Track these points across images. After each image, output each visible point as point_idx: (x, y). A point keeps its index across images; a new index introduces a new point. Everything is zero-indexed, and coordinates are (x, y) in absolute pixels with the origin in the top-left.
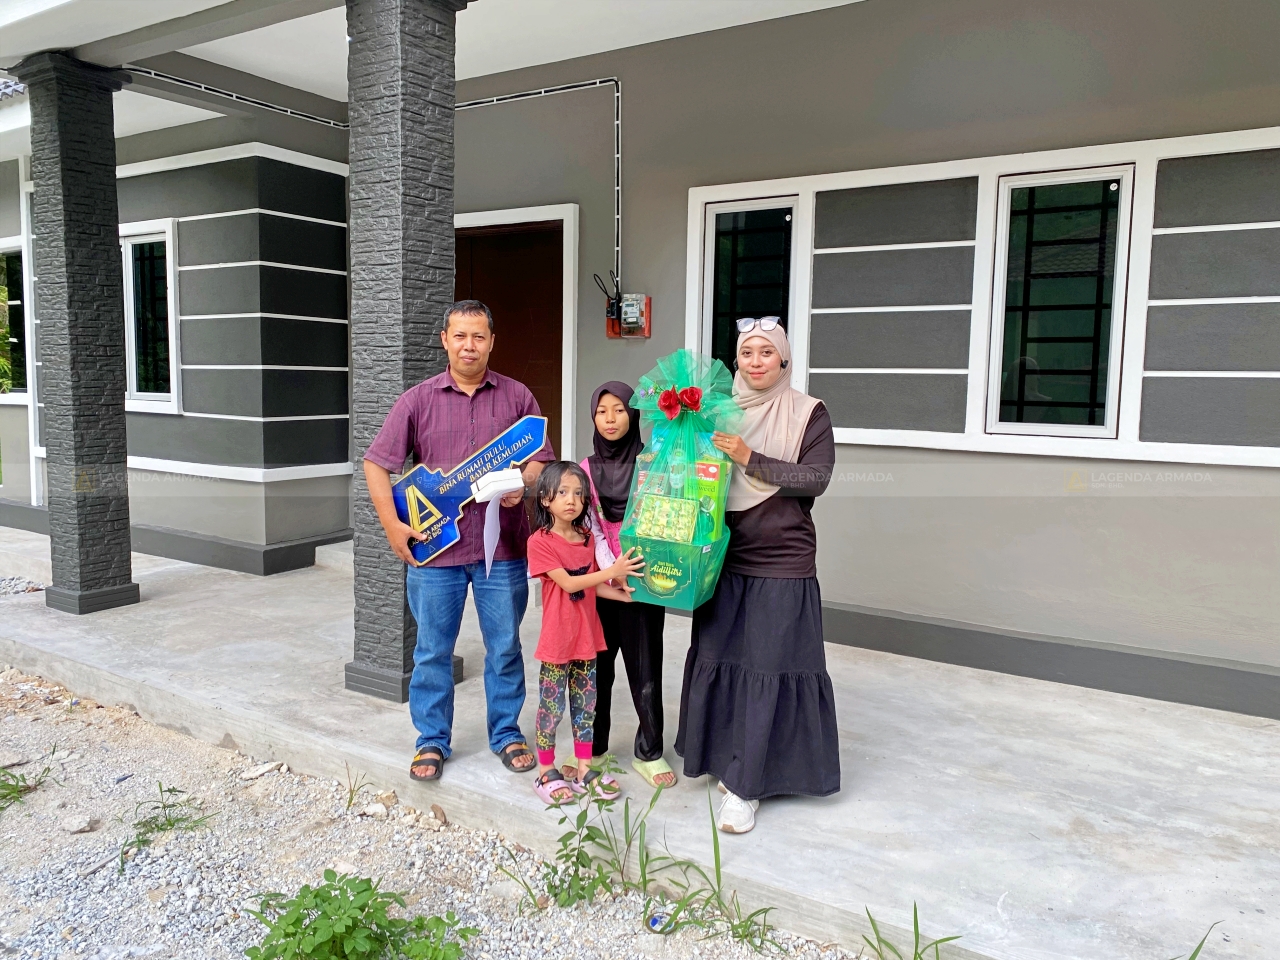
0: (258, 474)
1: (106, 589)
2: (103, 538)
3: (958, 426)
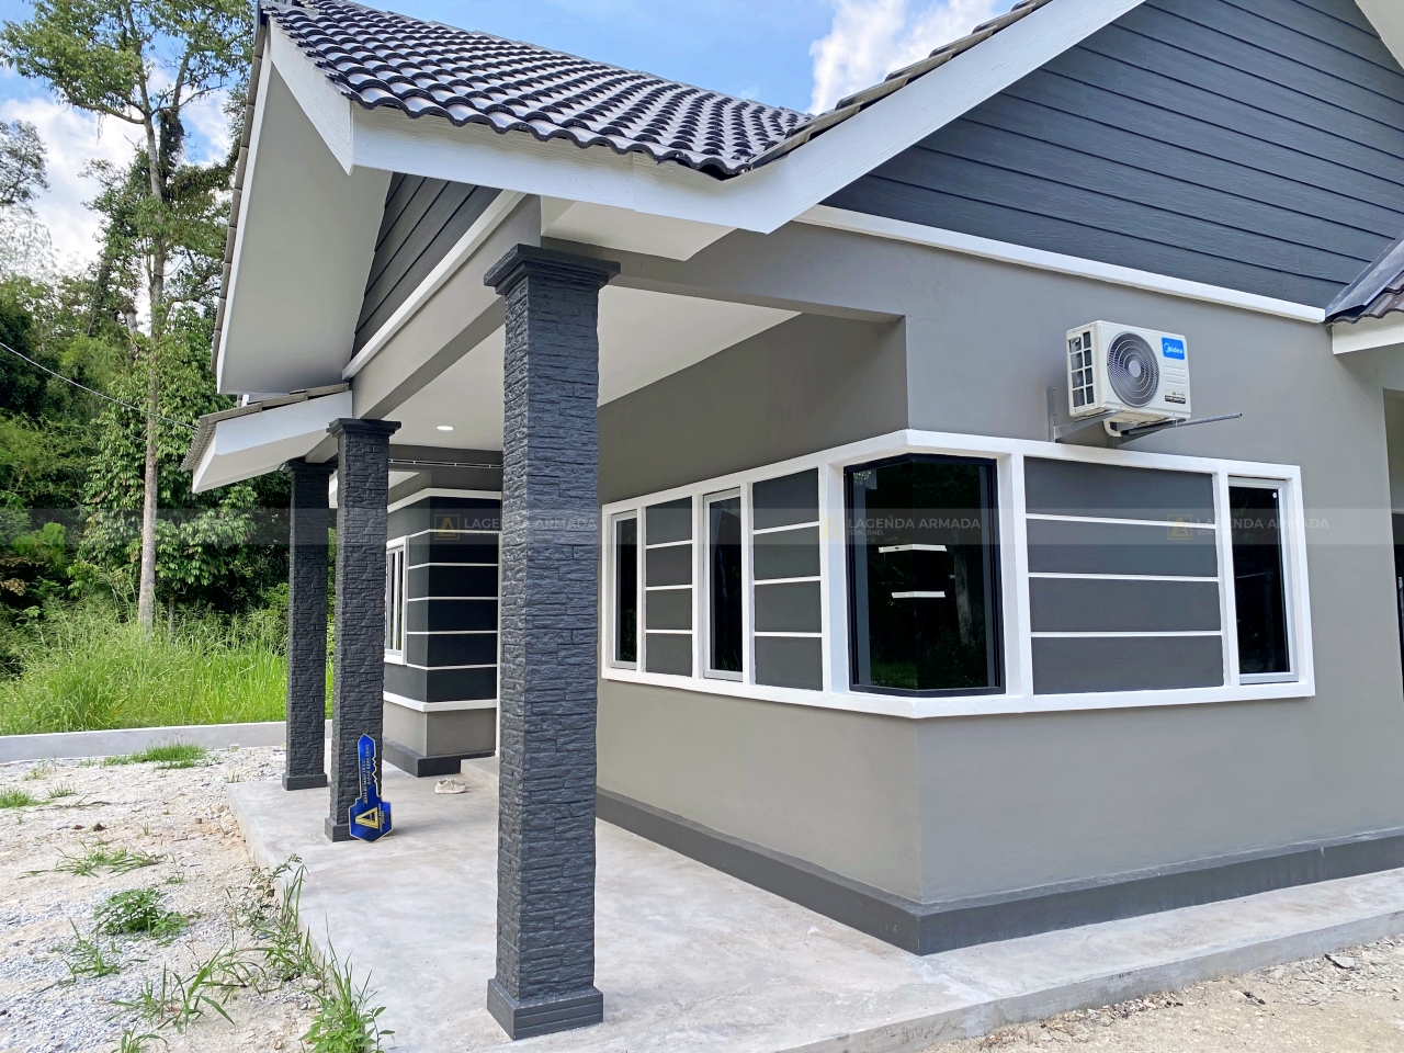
0: (421, 706)
1: (306, 776)
2: (306, 743)
3: (688, 672)
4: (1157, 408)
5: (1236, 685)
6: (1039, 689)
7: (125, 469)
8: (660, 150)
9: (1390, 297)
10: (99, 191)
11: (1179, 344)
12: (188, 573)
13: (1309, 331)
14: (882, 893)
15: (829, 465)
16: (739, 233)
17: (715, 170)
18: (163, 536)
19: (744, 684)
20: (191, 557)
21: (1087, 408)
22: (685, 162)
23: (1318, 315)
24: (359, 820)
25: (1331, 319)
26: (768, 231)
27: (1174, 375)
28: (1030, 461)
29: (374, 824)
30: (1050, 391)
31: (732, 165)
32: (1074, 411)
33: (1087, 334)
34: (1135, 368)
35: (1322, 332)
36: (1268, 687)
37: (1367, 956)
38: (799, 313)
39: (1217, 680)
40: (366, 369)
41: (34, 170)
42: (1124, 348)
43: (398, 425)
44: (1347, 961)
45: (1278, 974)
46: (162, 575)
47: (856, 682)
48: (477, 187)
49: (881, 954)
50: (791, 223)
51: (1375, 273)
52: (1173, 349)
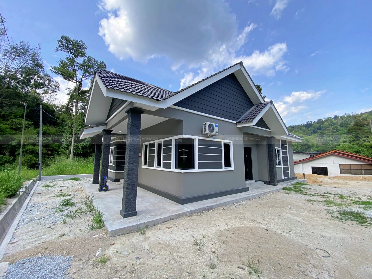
0: (114, 172)
1: (96, 182)
2: (96, 177)
3: (154, 167)
4: (214, 133)
5: (224, 169)
6: (199, 168)
7: (69, 135)
8: (150, 97)
9: (243, 121)
10: (68, 92)
11: (217, 125)
12: (79, 151)
13: (234, 124)
14: (177, 196)
15: (173, 139)
16: (160, 108)
17: (157, 100)
18: (75, 145)
19: (161, 168)
20: (79, 149)
21: (205, 133)
22: (153, 99)
23: (235, 122)
24: (103, 188)
25: (236, 123)
26: (164, 108)
27: (216, 129)
28: (198, 139)
29: (106, 189)
30: (201, 130)
31: (160, 99)
32: (204, 133)
33: (206, 124)
34: (211, 128)
35: (235, 124)
36: (228, 169)
37: (239, 203)
38: (169, 119)
39: (222, 168)
40: (109, 123)
41: (57, 88)
42: (210, 126)
43: (113, 131)
44: (236, 204)
45: (228, 206)
46: (74, 151)
47: (176, 168)
48: (124, 100)
49: (177, 205)
50: (168, 107)
51: (242, 117)
52: (216, 126)
